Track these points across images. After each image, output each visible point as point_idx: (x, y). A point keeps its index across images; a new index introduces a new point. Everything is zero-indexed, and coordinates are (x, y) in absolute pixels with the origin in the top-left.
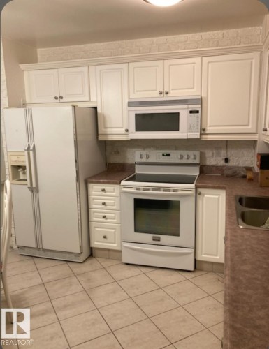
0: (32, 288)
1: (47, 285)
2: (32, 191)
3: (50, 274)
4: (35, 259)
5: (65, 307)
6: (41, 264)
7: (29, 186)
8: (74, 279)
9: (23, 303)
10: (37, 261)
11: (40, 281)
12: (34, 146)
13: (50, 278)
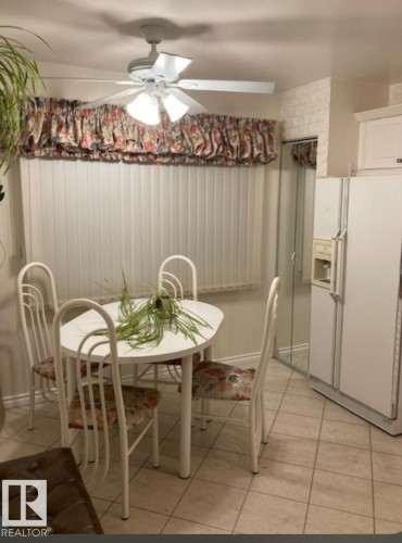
0: (300, 440)
1: (321, 446)
2: (336, 301)
3: (335, 431)
4: (328, 401)
5: (329, 488)
6: (333, 413)
7: (331, 291)
8: (366, 456)
9: (279, 453)
10: (329, 405)
11: (316, 436)
12: (346, 235)
13: (332, 437)
